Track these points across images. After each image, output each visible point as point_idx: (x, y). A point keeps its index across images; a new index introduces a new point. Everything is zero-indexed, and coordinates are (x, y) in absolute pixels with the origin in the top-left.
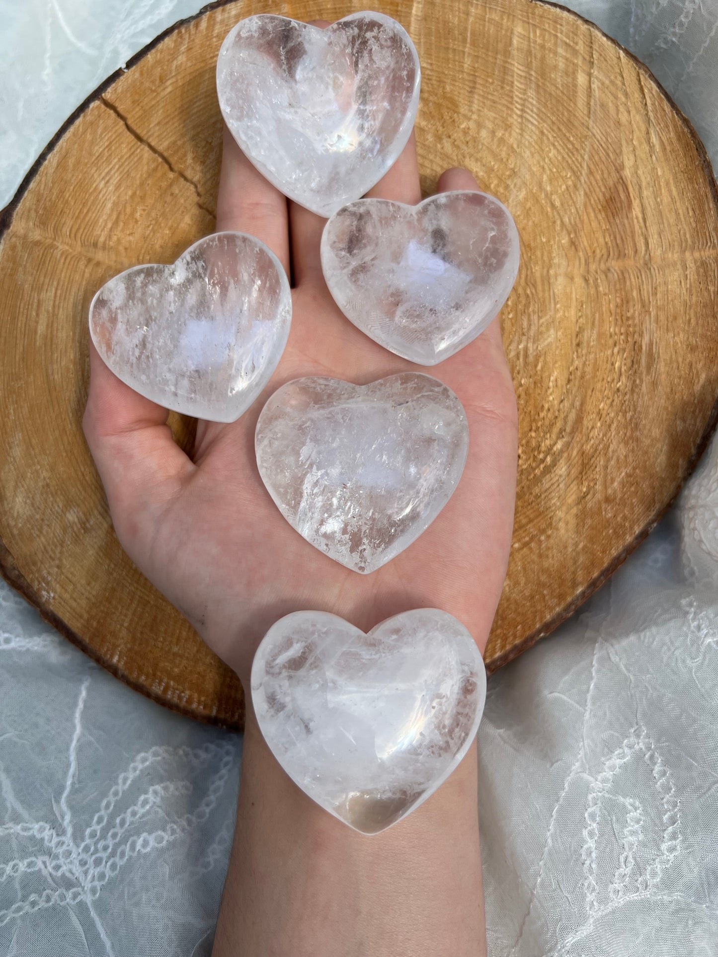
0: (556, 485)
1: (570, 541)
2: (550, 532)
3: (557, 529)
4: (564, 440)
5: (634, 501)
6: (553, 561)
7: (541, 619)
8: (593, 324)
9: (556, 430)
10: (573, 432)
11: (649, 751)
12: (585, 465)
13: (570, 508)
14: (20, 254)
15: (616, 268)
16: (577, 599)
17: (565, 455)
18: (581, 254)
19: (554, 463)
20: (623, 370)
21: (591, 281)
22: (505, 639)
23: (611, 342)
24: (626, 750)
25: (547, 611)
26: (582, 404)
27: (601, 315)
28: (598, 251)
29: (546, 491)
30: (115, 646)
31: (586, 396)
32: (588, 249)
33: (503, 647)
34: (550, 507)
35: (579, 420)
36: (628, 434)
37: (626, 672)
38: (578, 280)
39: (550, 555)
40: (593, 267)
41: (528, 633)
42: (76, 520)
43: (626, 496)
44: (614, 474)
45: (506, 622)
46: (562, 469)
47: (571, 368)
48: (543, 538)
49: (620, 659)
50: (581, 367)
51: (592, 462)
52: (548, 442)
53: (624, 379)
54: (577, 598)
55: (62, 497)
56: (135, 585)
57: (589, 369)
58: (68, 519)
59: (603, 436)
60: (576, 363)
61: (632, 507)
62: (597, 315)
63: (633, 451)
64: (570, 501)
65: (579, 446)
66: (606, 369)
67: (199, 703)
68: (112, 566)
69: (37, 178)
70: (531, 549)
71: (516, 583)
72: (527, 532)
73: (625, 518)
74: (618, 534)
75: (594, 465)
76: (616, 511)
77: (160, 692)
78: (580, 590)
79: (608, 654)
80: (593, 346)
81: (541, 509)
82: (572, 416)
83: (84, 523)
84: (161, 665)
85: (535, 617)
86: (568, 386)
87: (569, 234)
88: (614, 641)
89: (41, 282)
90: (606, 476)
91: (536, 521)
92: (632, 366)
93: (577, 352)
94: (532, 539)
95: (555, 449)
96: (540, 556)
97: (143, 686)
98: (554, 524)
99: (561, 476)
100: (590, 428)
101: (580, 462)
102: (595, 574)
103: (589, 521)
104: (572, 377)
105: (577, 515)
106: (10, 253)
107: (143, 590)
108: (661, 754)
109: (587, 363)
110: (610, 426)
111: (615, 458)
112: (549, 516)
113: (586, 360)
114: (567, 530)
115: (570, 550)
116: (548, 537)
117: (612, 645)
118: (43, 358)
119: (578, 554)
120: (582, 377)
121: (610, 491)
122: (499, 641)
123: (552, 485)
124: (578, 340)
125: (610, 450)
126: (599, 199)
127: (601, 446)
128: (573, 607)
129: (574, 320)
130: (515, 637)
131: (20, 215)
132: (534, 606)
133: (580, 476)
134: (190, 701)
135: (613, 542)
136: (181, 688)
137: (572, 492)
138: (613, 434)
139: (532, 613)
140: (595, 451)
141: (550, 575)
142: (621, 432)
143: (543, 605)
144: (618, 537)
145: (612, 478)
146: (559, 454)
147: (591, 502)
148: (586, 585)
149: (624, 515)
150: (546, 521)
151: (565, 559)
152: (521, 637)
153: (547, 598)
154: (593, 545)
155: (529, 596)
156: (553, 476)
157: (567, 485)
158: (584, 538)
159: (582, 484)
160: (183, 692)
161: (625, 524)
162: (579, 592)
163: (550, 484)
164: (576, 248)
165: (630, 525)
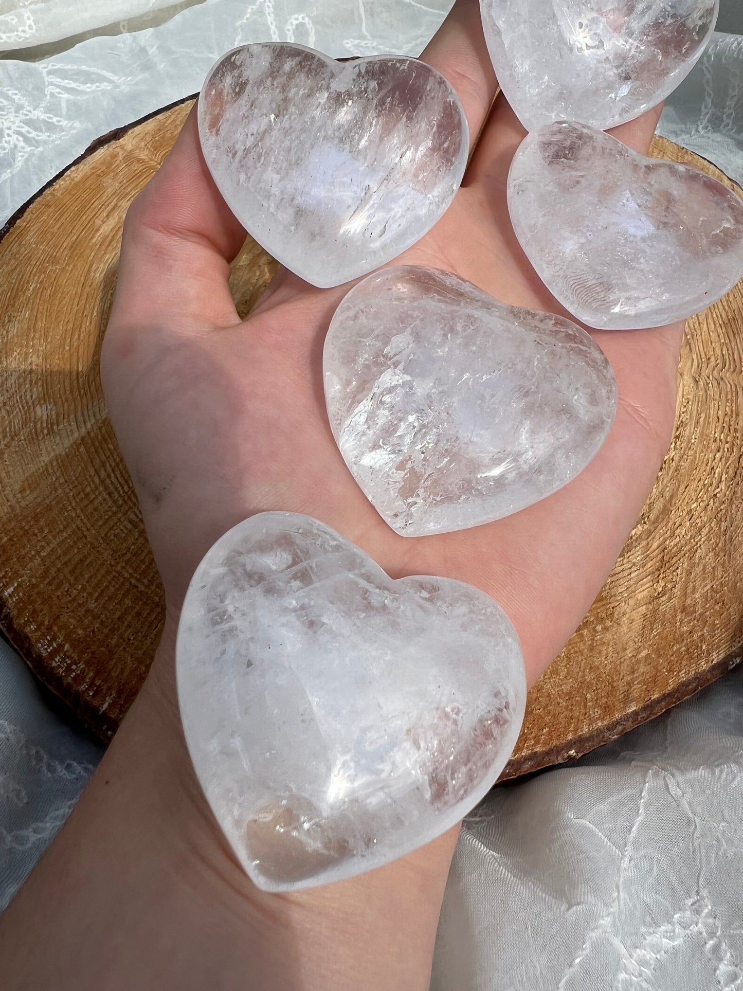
0: (626, 573)
1: (631, 643)
2: (608, 624)
3: (619, 624)
4: (646, 527)
5: (717, 622)
6: (605, 660)
7: (576, 730)
8: (697, 422)
10: (656, 521)
11: (712, 938)
12: (665, 562)
13: (638, 605)
14: (118, 162)
15: (731, 381)
16: (627, 720)
17: (644, 543)
18: (695, 356)
19: (629, 548)
20: (723, 478)
21: (701, 383)
23: (714, 446)
24: (678, 929)
25: (586, 722)
26: (672, 497)
27: (707, 417)
28: (713, 359)
29: (615, 575)
30: (16, 574)
31: (678, 489)
32: (703, 354)
34: (615, 596)
35: (666, 511)
36: (720, 545)
37: (690, 813)
38: (688, 379)
39: (604, 653)
40: (705, 372)
41: (555, 742)
42: (45, 418)
43: (708, 613)
44: (698, 583)
46: (636, 556)
49: (683, 794)
50: (676, 458)
51: (674, 560)
53: (723, 486)
54: (627, 717)
55: (40, 389)
56: (78, 511)
57: (685, 465)
58: (35, 412)
59: (691, 538)
60: (672, 454)
61: (713, 629)
62: (703, 415)
63: (723, 565)
64: (640, 596)
65: (661, 539)
66: (705, 471)
67: (92, 685)
68: (62, 480)
69: (168, 113)
71: (555, 672)
73: (702, 638)
74: (691, 654)
75: (676, 565)
76: (694, 626)
77: (45, 654)
78: (633, 708)
79: (667, 786)
80: (693, 444)
82: (659, 505)
83: (52, 424)
84: (63, 619)
85: (569, 725)
87: (686, 336)
88: (676, 772)
89: (127, 191)
90: (687, 581)
92: (735, 477)
93: (676, 444)
96: (592, 649)
97: (27, 638)
98: (616, 616)
99: (634, 564)
100: (677, 524)
101: (660, 557)
102: (655, 696)
103: (658, 628)
105: (645, 615)
106: (109, 158)
107: (85, 520)
108: (732, 946)
109: (685, 457)
110: (700, 530)
111: (701, 567)
112: (612, 606)
113: (684, 453)
114: (630, 629)
115: (629, 653)
116: (606, 629)
117: (673, 775)
118: (93, 254)
119: (638, 662)
120: (677, 469)
121: (689, 601)
123: (623, 570)
124: (677, 434)
125: (698, 555)
126: (721, 316)
127: (688, 547)
128: (620, 728)
130: (537, 742)
131: (135, 134)
132: (571, 710)
133: (657, 573)
134: (78, 679)
135: (684, 663)
136: (76, 658)
137: (644, 588)
138: (703, 539)
139: (566, 717)
140: (680, 551)
141: (598, 677)
142: (713, 541)
143: (583, 711)
144: (691, 658)
145: (694, 587)
146: (636, 541)
147: (665, 605)
148: (641, 705)
149: (703, 635)
150: (607, 609)
151: (621, 663)
152: (545, 744)
153: (589, 704)
154: (659, 657)
155: (567, 694)
156: (625, 561)
157: (641, 577)
158: (650, 645)
159: (658, 582)
160: (76, 664)
161: (701, 647)
162: (630, 711)
163: (620, 568)
164: (690, 349)
165: (708, 651)
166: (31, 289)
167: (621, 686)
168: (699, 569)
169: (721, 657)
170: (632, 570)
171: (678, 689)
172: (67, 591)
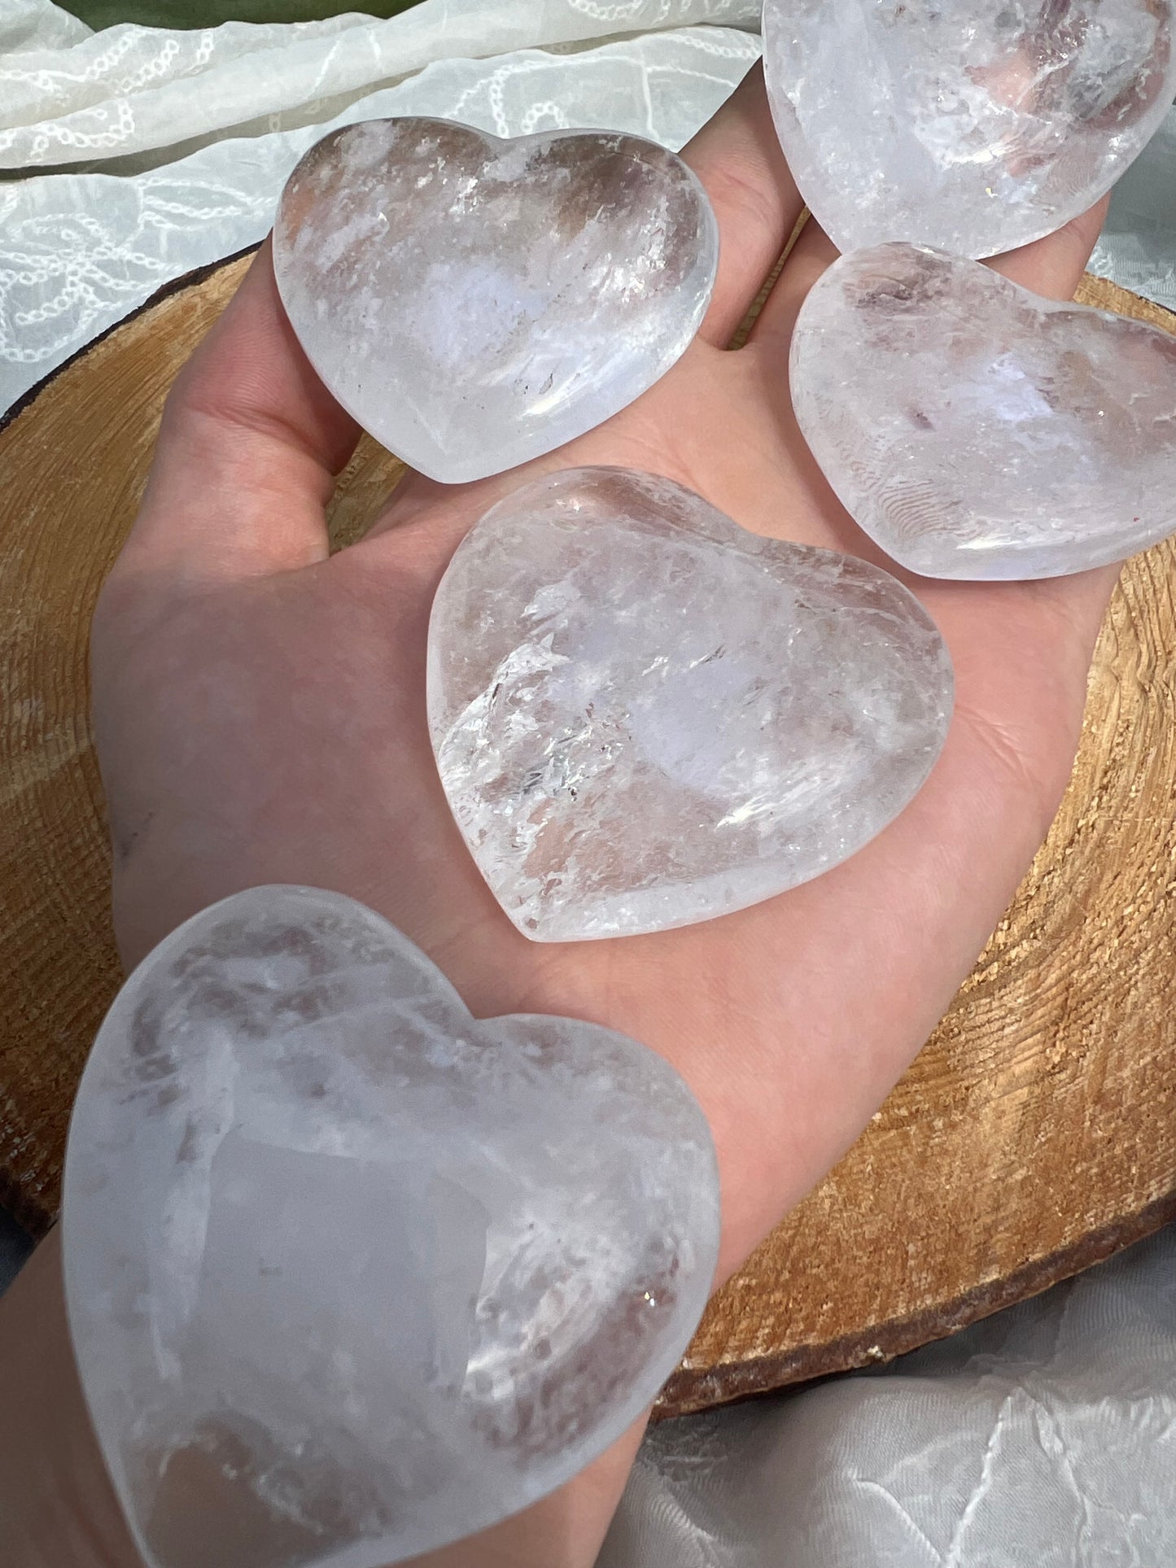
0: (996, 1026)
1: (998, 1155)
2: (957, 1117)
3: (976, 1119)
4: (1037, 944)
5: (1160, 1124)
6: (948, 1183)
7: (883, 1310)
8: (1142, 763)
9: (1023, 920)
10: (1057, 935)
12: (1068, 1010)
13: (1013, 1085)
16: (981, 1297)
17: (1032, 973)
18: (1144, 648)
19: (1003, 981)
21: (1153, 694)
22: (785, 1320)
23: (1171, 806)
25: (904, 1295)
26: (1088, 893)
29: (973, 1028)
31: (1100, 880)
32: (1159, 644)
33: (774, 1338)
34: (972, 1066)
35: (1075, 919)
37: (1075, 1488)
38: (1129, 687)
39: (946, 1170)
40: (1162, 675)
41: (843, 1331)
42: (25, 721)
43: (1144, 1108)
44: (1128, 1051)
45: (802, 1281)
46: (1016, 996)
47: (1082, 823)
48: (939, 1124)
49: (1066, 1448)
50: (1101, 825)
51: (1085, 1008)
52: (1001, 937)
54: (981, 1292)
55: (24, 674)
56: (58, 876)
57: (1116, 837)
58: (11, 713)
59: (1119, 969)
60: (1093, 816)
61: (1153, 1136)
62: (1153, 751)
64: (1018, 1070)
65: (1065, 968)
66: (1152, 849)
68: (39, 824)
70: (906, 1136)
71: (852, 1200)
72: (907, 1099)
73: (1131, 1153)
74: (1109, 1182)
75: (1089, 1017)
76: (1116, 1130)
78: (993, 1276)
79: (1036, 1430)
80: (1133, 800)
81: (952, 1062)
82: (1063, 907)
83: (36, 732)
85: (874, 1297)
86: (1068, 851)
87: (1130, 612)
88: (1056, 1404)
90: (1108, 1047)
91: (932, 1082)
93: (1101, 798)
94: (914, 1116)
95: (1013, 954)
96: (923, 1160)
98: (972, 1104)
99: (1011, 1011)
100: (1096, 942)
101: (1060, 1000)
102: (1037, 1256)
103: (1049, 1128)
104: (1079, 838)
105: (1025, 1105)
107: (68, 892)
109: (1116, 822)
110: (1137, 954)
111: (1136, 1018)
112: (966, 1083)
113: (1115, 816)
114: (997, 1129)
115: (992, 1173)
116: (952, 1126)
117: (1050, 1411)
119: (1008, 1190)
120: (1100, 844)
121: (1109, 1083)
122: (771, 1320)
123: (989, 1022)
124: (1105, 781)
125: (1130, 999)
127: (1112, 986)
128: (967, 1311)
129: (1106, 746)
130: (810, 1328)
132: (877, 1273)
133: (1053, 1029)
134: (22, 1162)
135: (1095, 1197)
136: (23, 1125)
137: (1027, 1054)
138: (1141, 972)
139: (867, 1284)
140: (1097, 990)
141: (931, 1214)
142: (1161, 975)
143: (899, 1276)
144: (1107, 1189)
145: (1121, 1058)
146: (1018, 968)
147: (1064, 1089)
148: (1009, 1271)
149: (1132, 1147)
150: (955, 1090)
151: (975, 1190)
152: (824, 1331)
153: (912, 1263)
154: (1047, 1184)
155: (871, 1242)
156: (995, 1004)
157: (1022, 1034)
158: (1032, 1161)
159: (1054, 1045)
160: (21, 1136)
161: (1129, 1168)
162: (988, 1280)
163: (985, 1018)
164: (1136, 635)
165: (1141, 1175)
166: (32, 514)
167: (974, 1234)
168: (1130, 1026)
169: (1165, 1190)
170: (1008, 1020)
171: (1081, 1245)
172: (23, 1010)
